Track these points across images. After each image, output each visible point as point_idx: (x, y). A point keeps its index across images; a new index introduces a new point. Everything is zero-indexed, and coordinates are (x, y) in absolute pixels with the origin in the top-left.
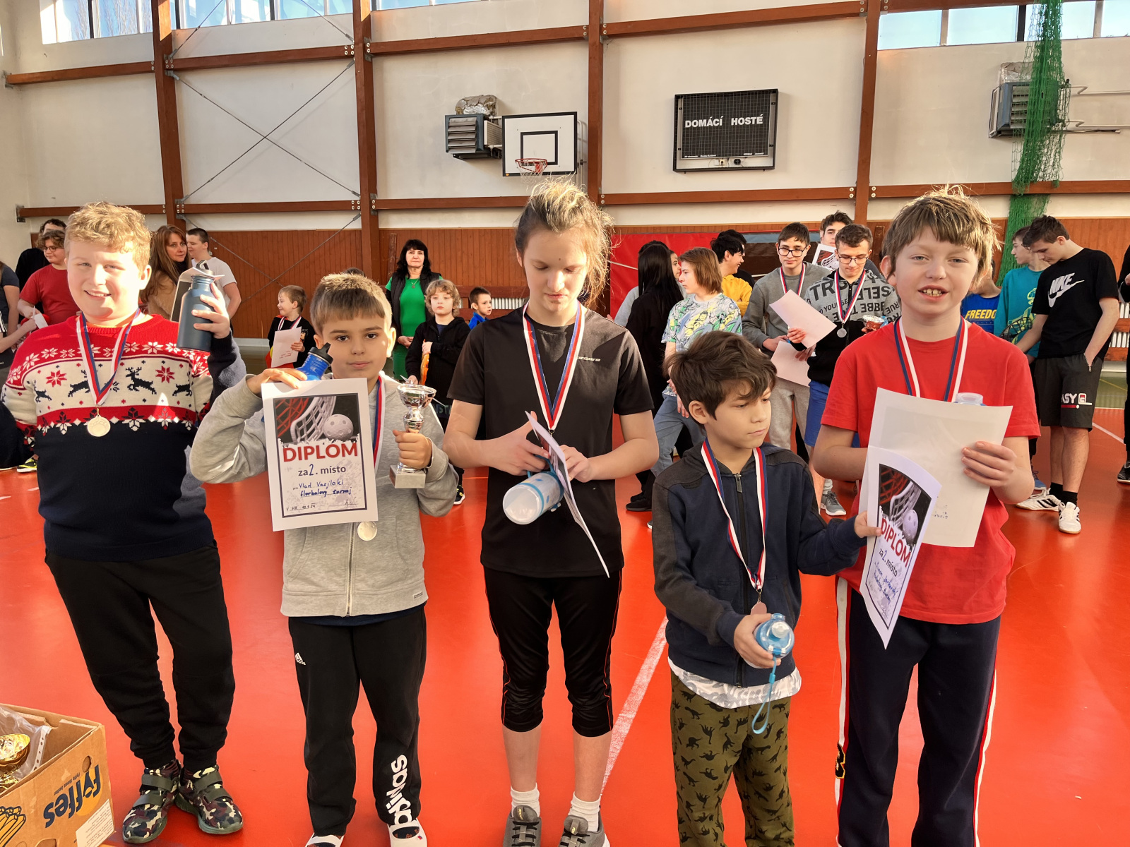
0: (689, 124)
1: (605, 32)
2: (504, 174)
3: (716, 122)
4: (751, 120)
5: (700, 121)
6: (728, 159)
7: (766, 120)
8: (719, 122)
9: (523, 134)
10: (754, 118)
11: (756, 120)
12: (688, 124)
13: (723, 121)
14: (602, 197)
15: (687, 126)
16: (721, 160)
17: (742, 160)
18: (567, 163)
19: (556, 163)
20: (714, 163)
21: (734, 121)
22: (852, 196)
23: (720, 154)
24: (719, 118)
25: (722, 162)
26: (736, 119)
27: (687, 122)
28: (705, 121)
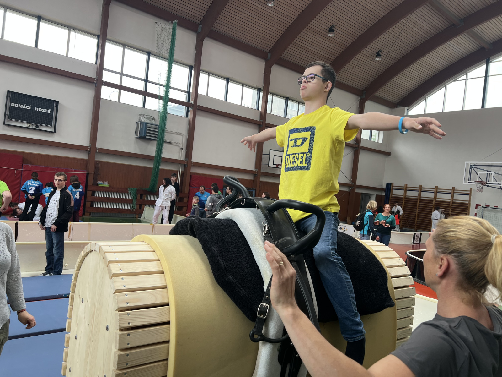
0: (13, 105)
3: (28, 107)
5: (19, 105)
6: (32, 125)
7: (52, 112)
10: (46, 110)
13: (31, 108)
15: (12, 105)
17: (40, 126)
20: (25, 125)
21: (37, 109)
22: (89, 150)
23: (28, 121)
25: (29, 125)
27: (12, 104)
28: (22, 105)
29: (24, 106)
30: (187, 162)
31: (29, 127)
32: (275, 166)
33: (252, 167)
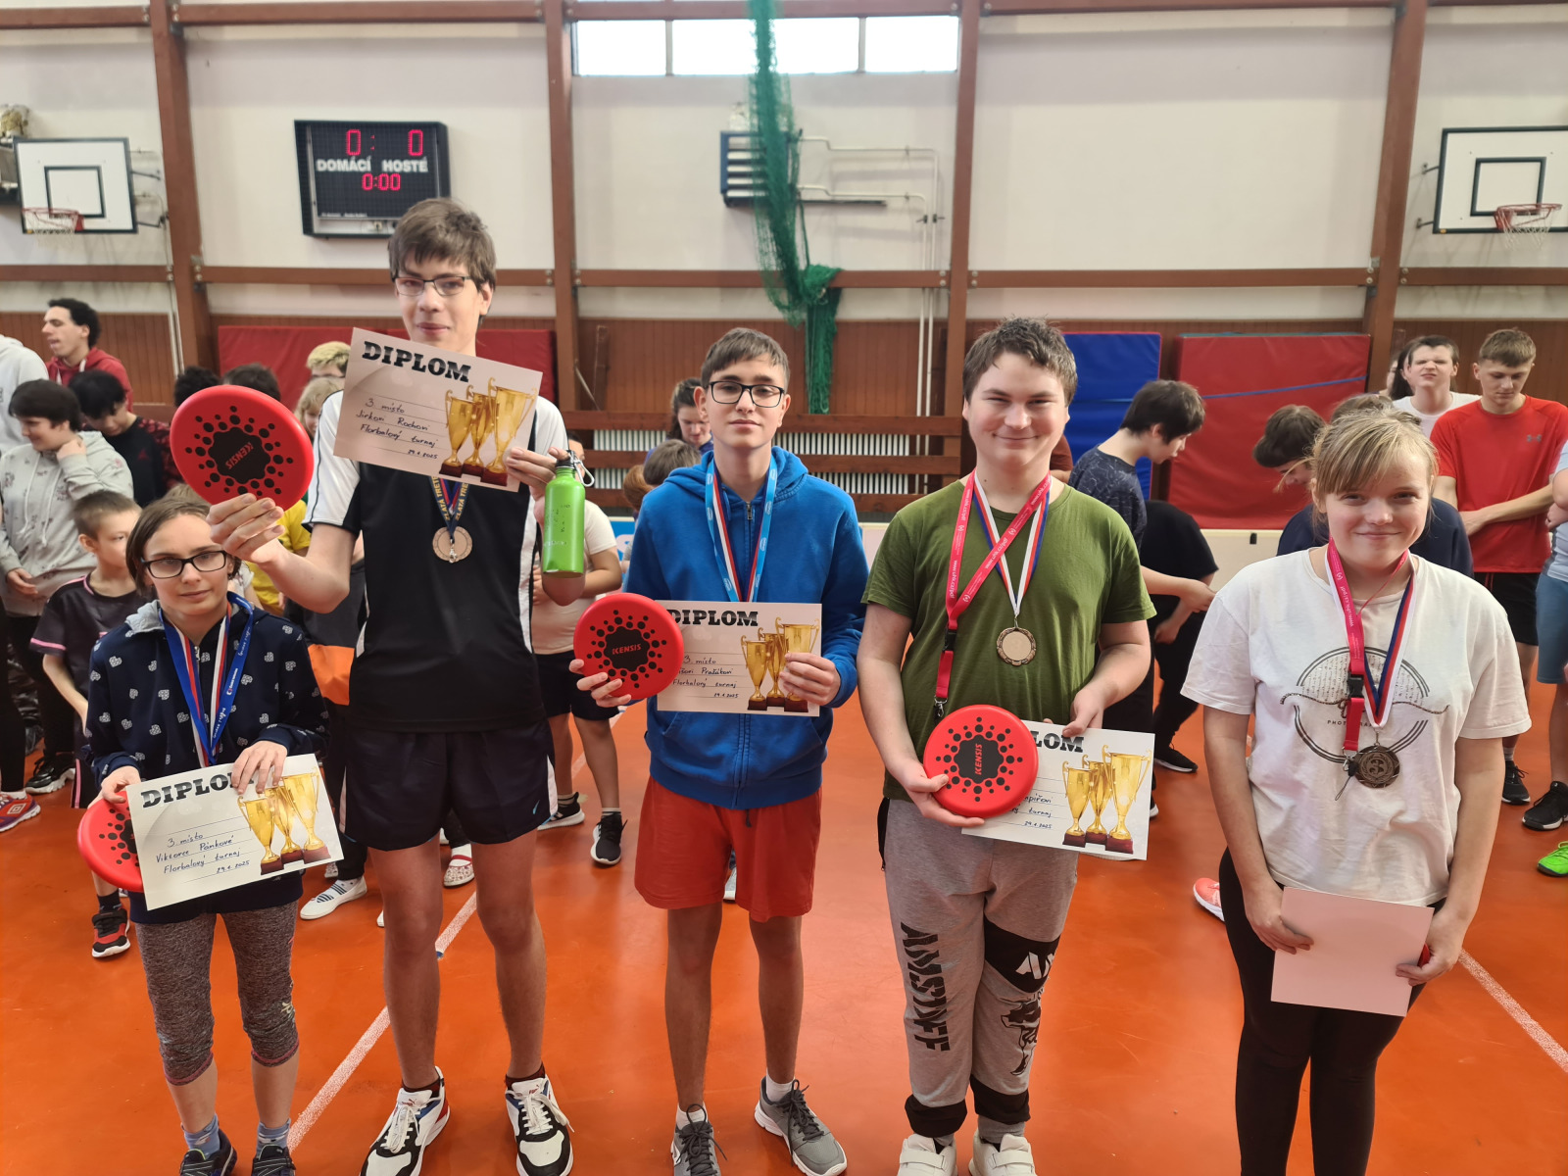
0: (324, 165)
1: (176, 18)
2: (25, 231)
3: (362, 166)
4: (412, 166)
5: (339, 162)
6: (385, 222)
7: (431, 166)
8: (364, 166)
9: (47, 169)
10: (414, 163)
11: (418, 167)
12: (322, 165)
13: (372, 163)
14: (198, 268)
15: (320, 169)
16: (376, 223)
18: (119, 216)
19: (102, 215)
20: (368, 228)
21: (388, 166)
22: (549, 281)
23: (372, 213)
24: (365, 158)
25: (377, 226)
26: (390, 162)
27: (319, 162)
28: (345, 162)
29: (352, 162)
30: (949, 274)
31: (375, 232)
32: (1489, 223)
33: (1356, 254)
